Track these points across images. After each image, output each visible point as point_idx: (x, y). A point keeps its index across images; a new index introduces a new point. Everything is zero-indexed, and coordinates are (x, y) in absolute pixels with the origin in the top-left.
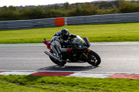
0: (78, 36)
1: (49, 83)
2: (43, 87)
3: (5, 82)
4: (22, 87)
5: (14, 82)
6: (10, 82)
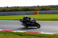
2: (29, 37)
3: (15, 35)
4: (21, 37)
5: (18, 35)
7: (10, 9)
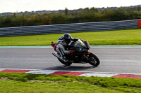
0: (79, 40)
1: (131, 86)
2: (126, 90)
3: (86, 83)
4: (104, 89)
5: (95, 84)
6: (92, 83)
7: (73, 14)
